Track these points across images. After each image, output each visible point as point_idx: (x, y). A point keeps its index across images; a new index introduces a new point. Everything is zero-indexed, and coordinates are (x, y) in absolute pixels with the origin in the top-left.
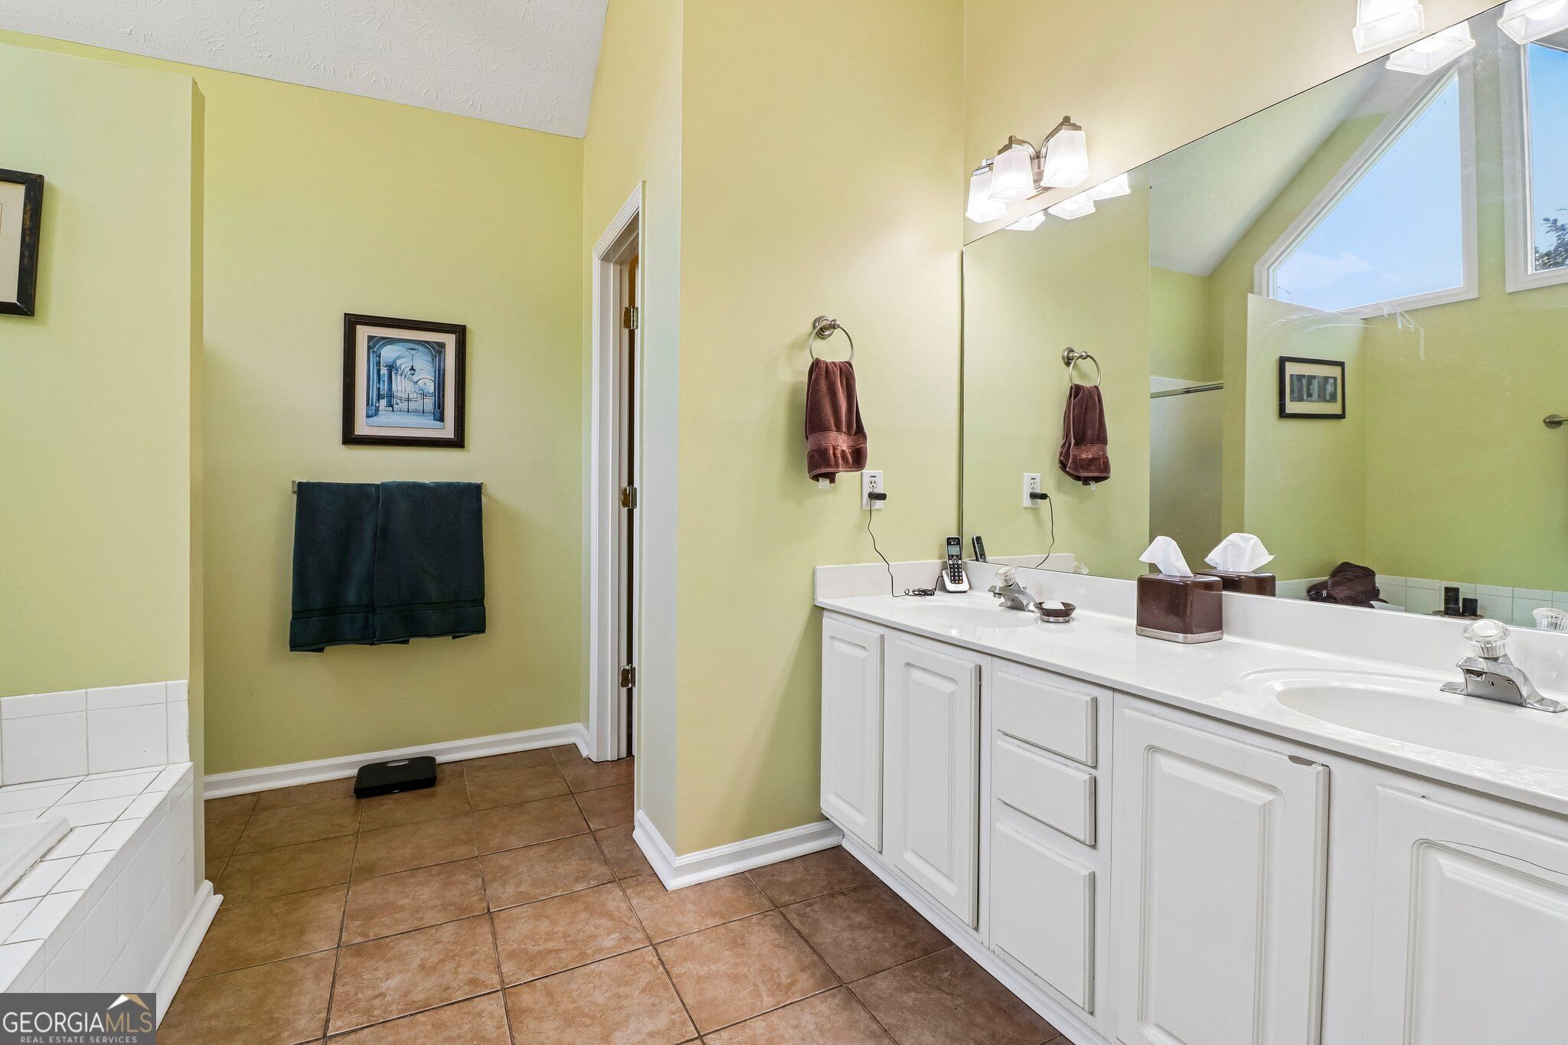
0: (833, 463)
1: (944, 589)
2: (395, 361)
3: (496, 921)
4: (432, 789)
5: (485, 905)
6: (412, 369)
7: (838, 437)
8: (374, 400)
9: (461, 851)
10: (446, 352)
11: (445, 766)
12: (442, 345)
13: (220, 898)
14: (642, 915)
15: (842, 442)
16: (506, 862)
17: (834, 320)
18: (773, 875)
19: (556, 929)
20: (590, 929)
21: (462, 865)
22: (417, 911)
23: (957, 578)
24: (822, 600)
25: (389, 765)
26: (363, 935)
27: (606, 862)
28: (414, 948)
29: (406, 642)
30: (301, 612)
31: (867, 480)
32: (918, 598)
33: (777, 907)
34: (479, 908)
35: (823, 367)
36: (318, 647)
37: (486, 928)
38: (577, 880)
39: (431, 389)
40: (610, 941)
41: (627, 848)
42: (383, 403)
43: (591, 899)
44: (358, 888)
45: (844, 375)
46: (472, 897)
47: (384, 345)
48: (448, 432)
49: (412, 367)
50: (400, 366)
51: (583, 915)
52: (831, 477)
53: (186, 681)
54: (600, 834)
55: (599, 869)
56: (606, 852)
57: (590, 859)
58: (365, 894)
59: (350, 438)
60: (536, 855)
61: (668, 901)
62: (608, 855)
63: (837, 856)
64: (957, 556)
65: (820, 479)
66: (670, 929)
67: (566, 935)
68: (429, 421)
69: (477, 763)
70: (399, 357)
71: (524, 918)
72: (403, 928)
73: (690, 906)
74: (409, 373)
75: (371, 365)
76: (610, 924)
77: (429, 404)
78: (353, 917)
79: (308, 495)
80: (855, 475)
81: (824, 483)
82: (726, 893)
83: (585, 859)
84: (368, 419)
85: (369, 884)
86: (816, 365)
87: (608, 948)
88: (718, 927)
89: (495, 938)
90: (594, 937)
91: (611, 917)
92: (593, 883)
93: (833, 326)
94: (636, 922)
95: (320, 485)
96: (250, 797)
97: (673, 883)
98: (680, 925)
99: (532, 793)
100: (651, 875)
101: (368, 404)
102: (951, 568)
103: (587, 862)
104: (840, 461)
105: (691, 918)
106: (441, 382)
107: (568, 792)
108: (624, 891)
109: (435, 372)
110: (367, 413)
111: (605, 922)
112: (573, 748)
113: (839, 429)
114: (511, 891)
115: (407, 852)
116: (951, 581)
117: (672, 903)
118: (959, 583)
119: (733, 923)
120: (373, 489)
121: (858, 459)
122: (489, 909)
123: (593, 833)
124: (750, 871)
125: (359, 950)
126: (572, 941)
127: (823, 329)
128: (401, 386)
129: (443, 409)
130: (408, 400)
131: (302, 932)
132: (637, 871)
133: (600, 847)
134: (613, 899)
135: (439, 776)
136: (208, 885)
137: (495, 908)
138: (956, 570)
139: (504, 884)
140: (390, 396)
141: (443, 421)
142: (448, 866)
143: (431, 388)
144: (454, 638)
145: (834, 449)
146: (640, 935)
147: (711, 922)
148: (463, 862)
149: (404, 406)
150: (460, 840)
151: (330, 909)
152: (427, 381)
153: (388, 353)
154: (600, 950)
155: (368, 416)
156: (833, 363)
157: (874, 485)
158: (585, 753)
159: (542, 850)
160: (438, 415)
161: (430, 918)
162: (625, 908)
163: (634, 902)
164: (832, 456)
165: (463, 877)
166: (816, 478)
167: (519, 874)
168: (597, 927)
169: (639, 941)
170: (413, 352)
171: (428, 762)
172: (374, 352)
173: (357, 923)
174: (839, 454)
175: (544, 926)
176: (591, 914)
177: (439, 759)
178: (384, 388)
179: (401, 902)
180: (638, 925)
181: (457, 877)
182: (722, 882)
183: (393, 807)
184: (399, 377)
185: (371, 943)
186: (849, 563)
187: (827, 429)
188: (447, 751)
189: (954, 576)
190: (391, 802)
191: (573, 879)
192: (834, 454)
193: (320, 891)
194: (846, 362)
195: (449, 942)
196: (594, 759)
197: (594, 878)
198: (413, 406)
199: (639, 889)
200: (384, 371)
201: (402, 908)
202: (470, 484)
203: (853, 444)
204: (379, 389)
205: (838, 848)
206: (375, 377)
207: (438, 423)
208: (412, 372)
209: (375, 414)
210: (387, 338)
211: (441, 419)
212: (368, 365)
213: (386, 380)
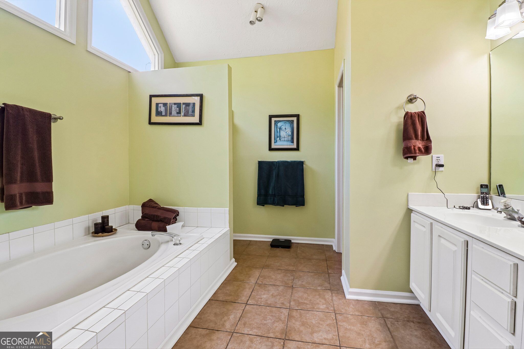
0: (413, 152)
1: (477, 207)
2: (281, 127)
3: (294, 290)
4: (289, 249)
5: (292, 284)
7: (416, 142)
8: (276, 138)
9: (291, 268)
10: (294, 123)
11: (294, 244)
12: (293, 121)
13: (236, 263)
14: (335, 303)
15: (419, 144)
16: (301, 274)
17: (416, 95)
18: (386, 306)
19: (309, 298)
20: (318, 301)
21: (290, 272)
22: (275, 280)
23: (485, 203)
24: (411, 206)
25: (280, 240)
26: (262, 282)
27: (330, 283)
28: (272, 289)
29: (283, 206)
30: (259, 195)
31: (434, 159)
32: (461, 210)
33: (383, 317)
34: (290, 285)
35: (410, 114)
36: (263, 205)
37: (290, 291)
38: (319, 286)
39: (290, 134)
40: (322, 307)
41: (337, 281)
42: (278, 139)
43: (321, 293)
44: (264, 270)
45: (420, 117)
46: (289, 281)
47: (278, 123)
48: (295, 146)
51: (317, 297)
52: (414, 158)
53: (228, 209)
54: (331, 274)
55: (327, 285)
56: (331, 280)
57: (325, 281)
58: (266, 272)
59: (271, 149)
60: (310, 275)
61: (345, 302)
62: (331, 282)
63: (417, 308)
64: (486, 193)
65: (409, 159)
66: (343, 311)
67: (310, 300)
68: (290, 143)
69: (303, 245)
71: (301, 291)
72: (271, 283)
73: (351, 306)
76: (324, 302)
77: (290, 138)
78: (261, 277)
79: (261, 164)
80: (427, 157)
81: (410, 161)
82: (366, 306)
83: (323, 280)
85: (267, 270)
86: (407, 113)
87: (321, 309)
88: (359, 316)
89: (292, 294)
90: (318, 304)
91: (325, 300)
92: (324, 288)
93: (415, 98)
94: (332, 304)
95: (263, 162)
96: (249, 241)
97: (348, 297)
98: (346, 310)
99: (315, 257)
100: (342, 292)
101: (275, 140)
102: (482, 198)
103: (324, 281)
104: (417, 151)
105: (351, 309)
106: (293, 132)
107: (325, 259)
108: (332, 294)
109: (291, 129)
111: (323, 301)
112: (331, 246)
113: (417, 138)
114: (300, 283)
115: (278, 264)
116: (482, 204)
117: (346, 303)
118: (486, 205)
119: (365, 316)
120: (275, 163)
121: (427, 150)
122: (293, 286)
123: (328, 273)
124: (378, 302)
125: (260, 285)
126: (312, 303)
127: (411, 100)
128: (283, 134)
129: (293, 139)
130: (284, 137)
131: (250, 277)
132: (338, 289)
133: (329, 278)
134: (328, 295)
135: (292, 246)
136: (234, 259)
137: (295, 286)
138: (485, 199)
139: (299, 280)
140: (280, 136)
141: (293, 143)
142: (287, 271)
144: (296, 206)
145: (414, 146)
146: (332, 309)
147: (357, 313)
148: (290, 271)
149: (283, 139)
150: (291, 265)
151: (257, 273)
152: (289, 131)
153: (279, 125)
154: (319, 308)
155: (275, 143)
156: (415, 113)
157: (439, 161)
158: (334, 249)
159: (312, 274)
160: (292, 141)
161: (278, 283)
162: (330, 299)
163: (334, 298)
164: (413, 149)
165: (289, 275)
166: (407, 158)
167: (304, 279)
168: (320, 301)
169: (332, 310)
170: (286, 124)
171: (289, 241)
172: (276, 125)
173: (262, 279)
174: (417, 149)
175: (305, 295)
176: (320, 297)
177: (293, 241)
178: (278, 134)
179: (272, 277)
180: (333, 305)
181: (288, 275)
182: (366, 302)
183: (278, 251)
184: (282, 131)
185: (263, 285)
186: (426, 192)
187: (410, 139)
188: (295, 239)
189: (484, 202)
190: (278, 250)
191: (318, 285)
192: (414, 149)
193: (256, 268)
194: (422, 112)
195: (280, 291)
196: (337, 251)
197: (324, 287)
198: (285, 139)
199: (336, 295)
200: (278, 130)
201: (272, 278)
202: (300, 161)
203: (425, 144)
204: (277, 135)
205: (418, 305)
206: (276, 132)
207: (292, 143)
208: (285, 129)
209: (276, 142)
210: (279, 121)
211: (293, 142)
212: (275, 129)
213: (279, 132)
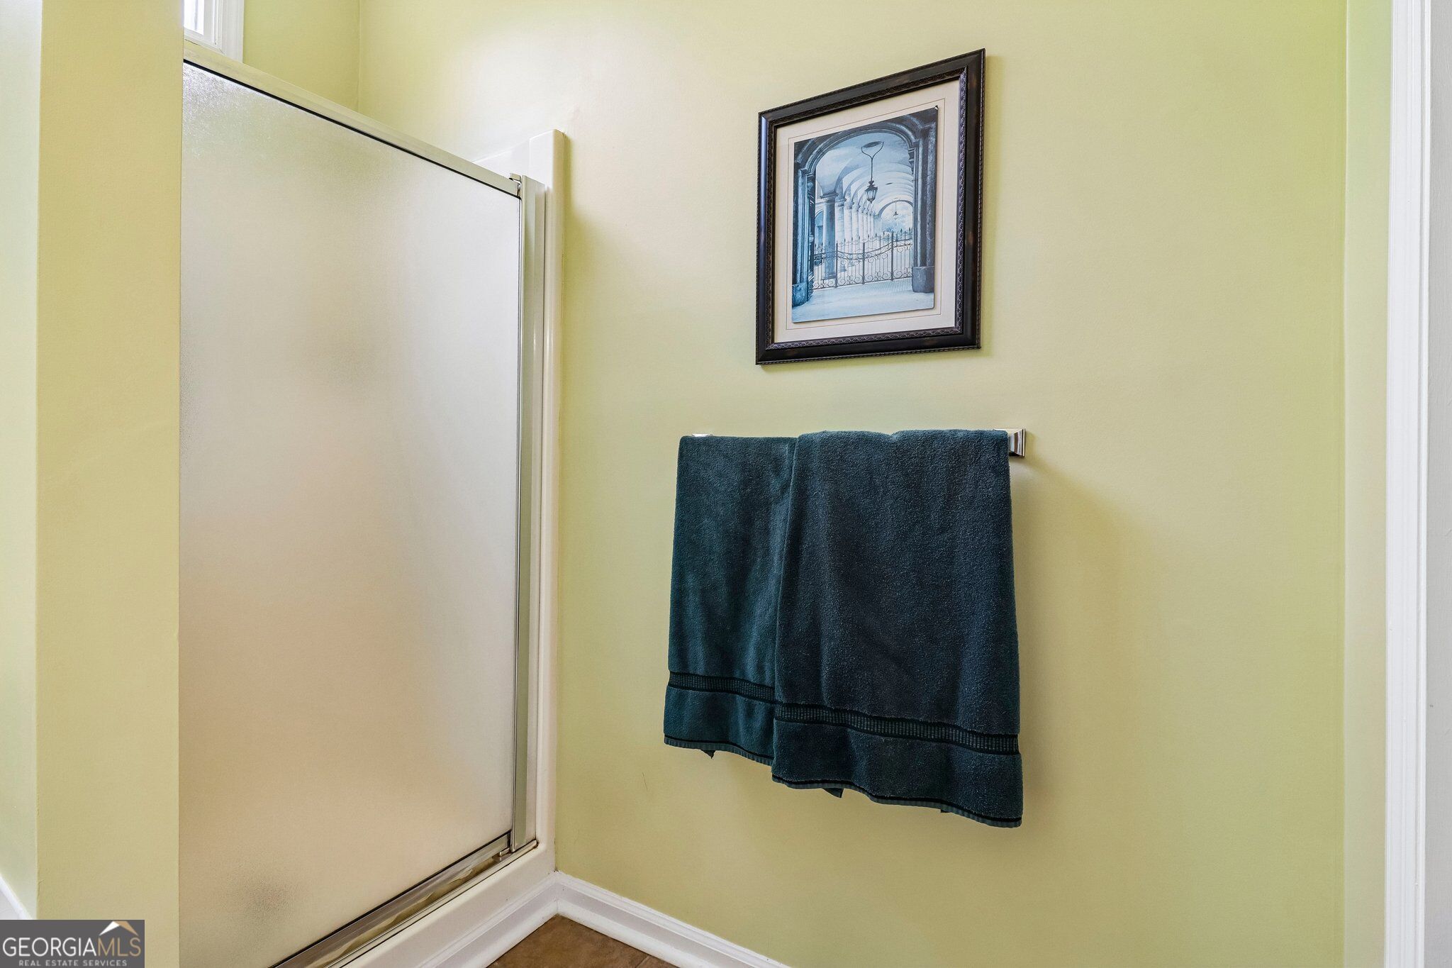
2: (839, 180)
6: (872, 188)
8: (805, 270)
10: (942, 131)
12: (934, 115)
39: (909, 224)
42: (820, 270)
47: (822, 153)
48: (943, 315)
49: (871, 182)
50: (849, 189)
59: (769, 352)
68: (905, 296)
70: (847, 171)
74: (865, 198)
75: (800, 201)
77: (904, 256)
79: (698, 462)
84: (799, 309)
101: (794, 282)
106: (929, 201)
109: (916, 180)
110: (794, 296)
128: (851, 230)
129: (933, 262)
130: (865, 257)
140: (833, 254)
141: (932, 290)
143: (906, 219)
149: (854, 271)
152: (899, 205)
153: (828, 167)
155: (795, 304)
160: (921, 280)
170: (874, 151)
172: (804, 173)
178: (822, 239)
184: (846, 212)
198: (872, 267)
200: (821, 207)
202: (980, 435)
204: (812, 246)
206: (807, 220)
207: (921, 296)
208: (871, 194)
209: (807, 298)
210: (830, 135)
211: (929, 288)
212: (796, 202)
213: (824, 223)
